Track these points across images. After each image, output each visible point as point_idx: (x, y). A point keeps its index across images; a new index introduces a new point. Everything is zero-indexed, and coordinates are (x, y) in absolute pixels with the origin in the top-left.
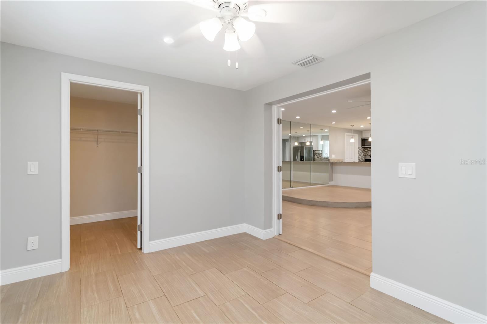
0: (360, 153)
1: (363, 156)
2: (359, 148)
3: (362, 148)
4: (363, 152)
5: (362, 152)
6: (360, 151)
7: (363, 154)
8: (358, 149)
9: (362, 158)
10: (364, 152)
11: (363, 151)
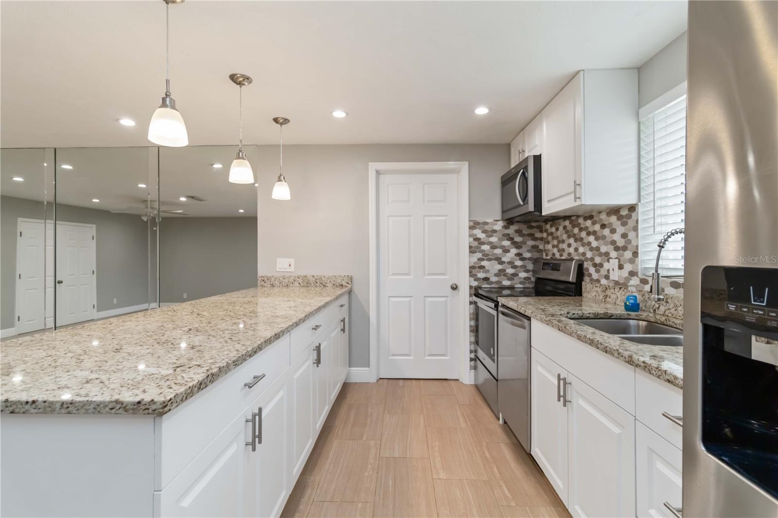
0: (486, 247)
1: (519, 263)
2: (474, 225)
3: (509, 222)
4: (517, 245)
5: (506, 243)
6: (494, 239)
7: (514, 251)
8: (471, 228)
9: (510, 271)
10: (531, 243)
11: (518, 239)
